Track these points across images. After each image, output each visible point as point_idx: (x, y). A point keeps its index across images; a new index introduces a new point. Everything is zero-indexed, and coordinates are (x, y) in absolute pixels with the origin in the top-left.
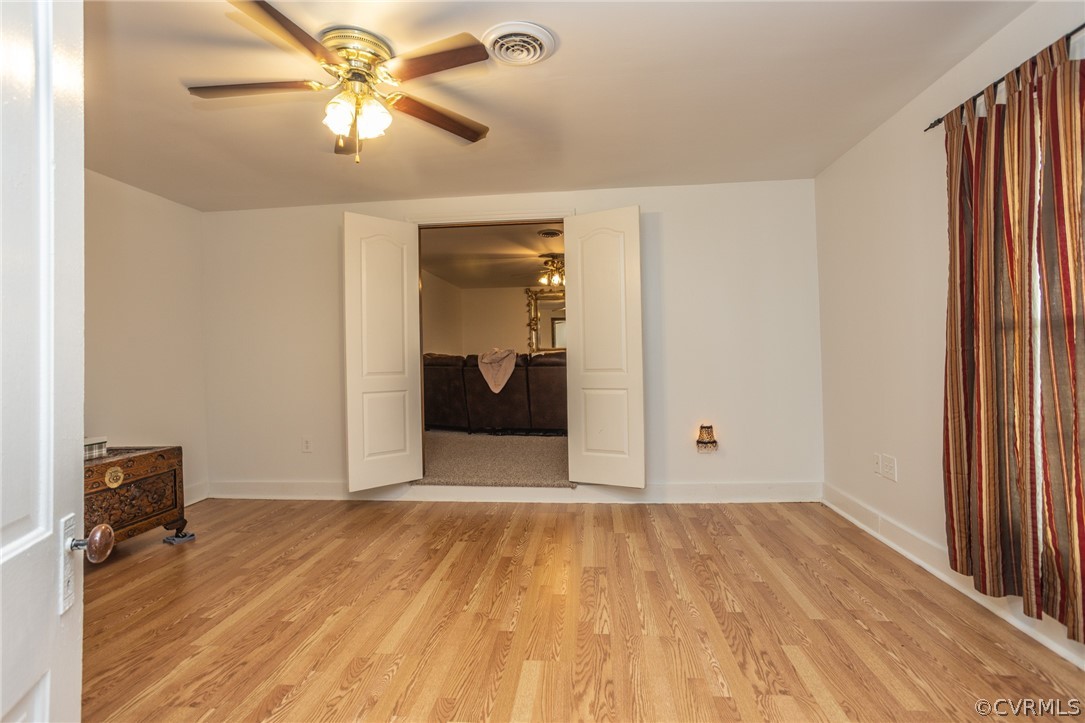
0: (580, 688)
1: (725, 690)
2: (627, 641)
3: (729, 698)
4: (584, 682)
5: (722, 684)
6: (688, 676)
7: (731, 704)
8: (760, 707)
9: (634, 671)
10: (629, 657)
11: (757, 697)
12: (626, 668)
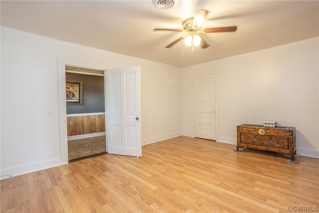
0: (139, 190)
1: (105, 207)
2: (142, 206)
3: (103, 205)
4: (140, 191)
5: (106, 208)
6: (117, 206)
7: (102, 204)
8: (94, 207)
9: (132, 199)
10: (137, 202)
11: (95, 210)
12: (134, 199)
